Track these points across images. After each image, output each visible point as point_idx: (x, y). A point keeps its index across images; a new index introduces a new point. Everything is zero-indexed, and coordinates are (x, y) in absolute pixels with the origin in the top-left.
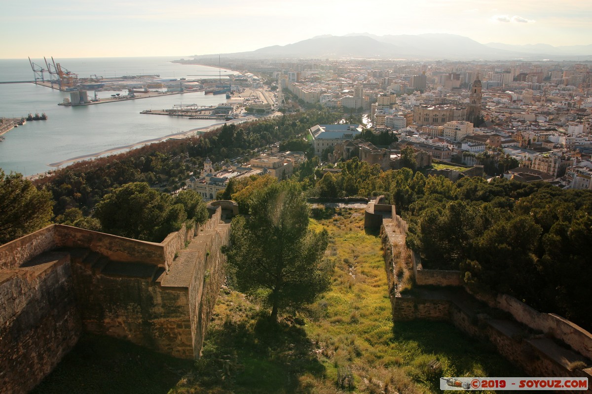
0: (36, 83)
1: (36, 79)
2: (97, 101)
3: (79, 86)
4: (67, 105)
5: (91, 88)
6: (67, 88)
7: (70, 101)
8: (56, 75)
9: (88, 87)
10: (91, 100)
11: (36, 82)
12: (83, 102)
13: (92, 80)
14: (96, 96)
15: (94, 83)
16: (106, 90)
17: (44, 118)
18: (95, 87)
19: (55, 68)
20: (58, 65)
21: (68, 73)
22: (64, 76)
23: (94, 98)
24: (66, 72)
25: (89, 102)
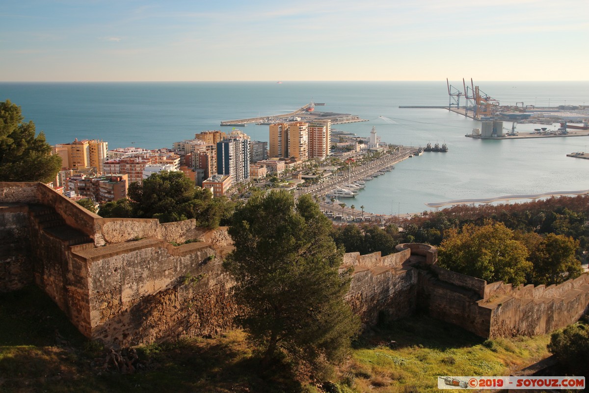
0: (450, 110)
1: (450, 104)
2: (514, 135)
3: (497, 115)
4: (476, 137)
5: (513, 119)
6: (483, 116)
7: (480, 133)
8: (473, 101)
9: (508, 118)
10: (507, 134)
11: (449, 108)
12: (496, 135)
13: (516, 109)
14: (513, 128)
15: (517, 113)
16: (531, 122)
17: (444, 150)
18: (518, 117)
19: (473, 91)
20: (477, 88)
21: (487, 99)
22: (482, 102)
23: (510, 132)
24: (485, 97)
25: (504, 136)
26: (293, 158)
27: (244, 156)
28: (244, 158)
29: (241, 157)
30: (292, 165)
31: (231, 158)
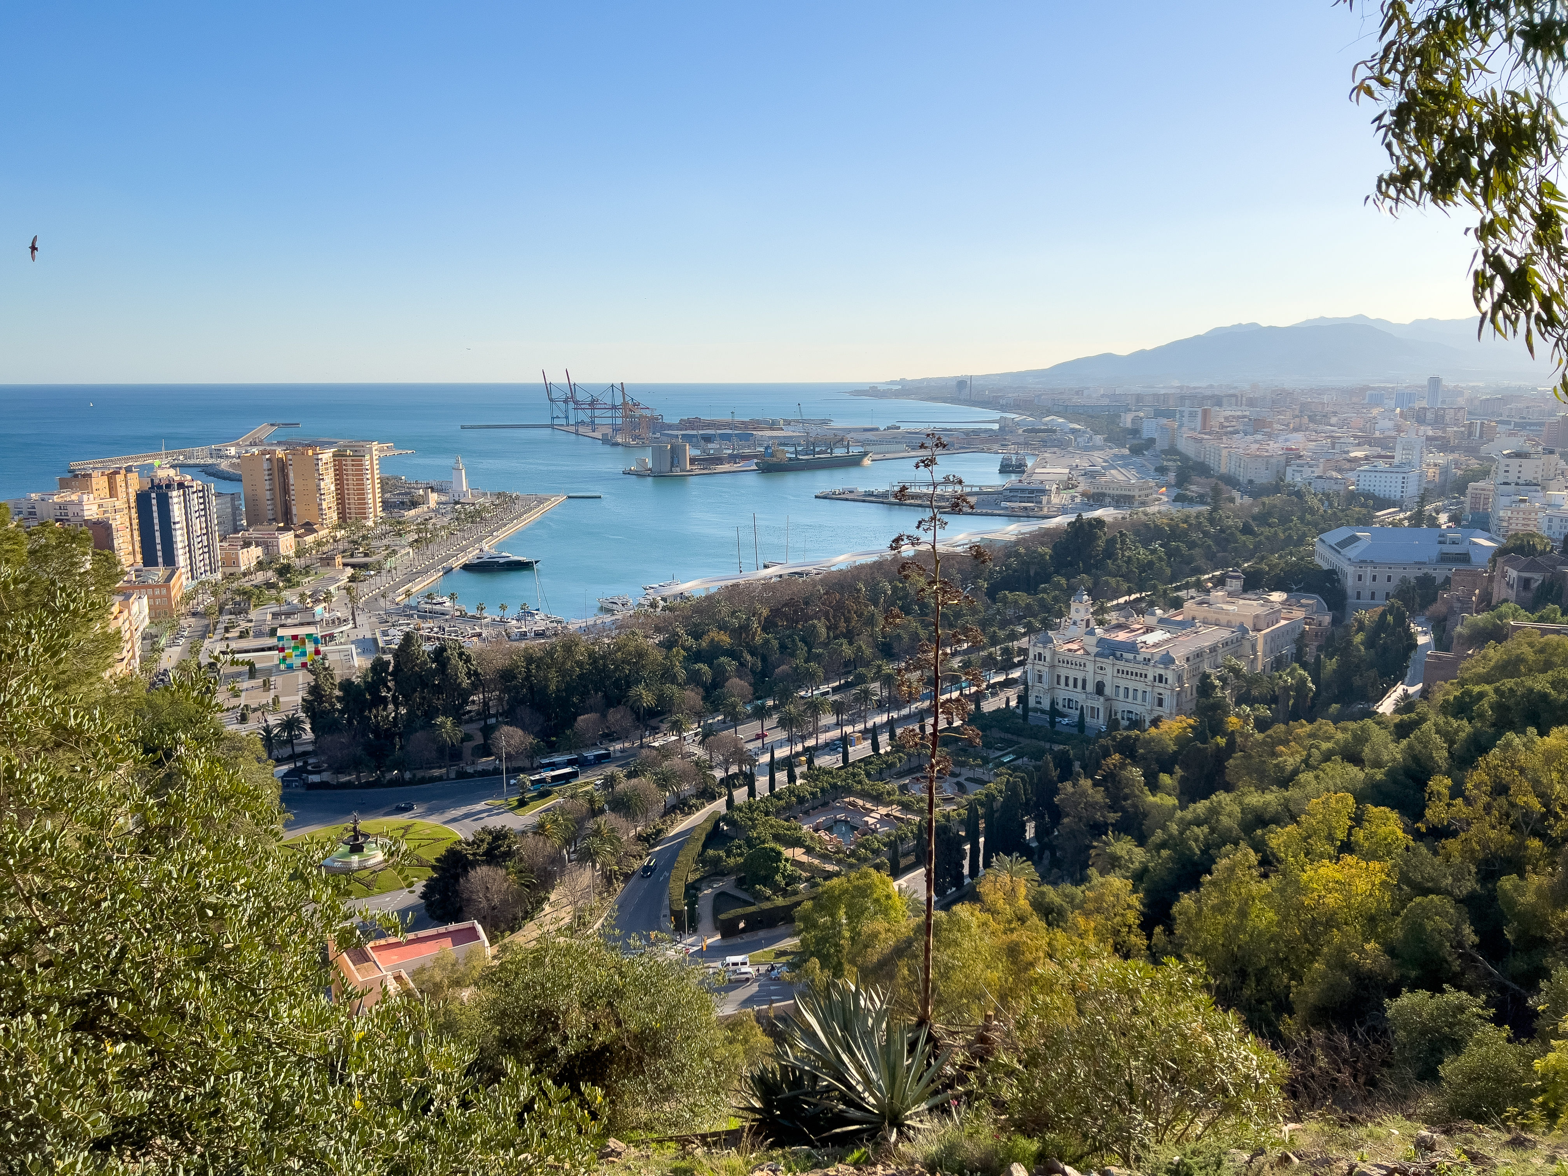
1: (553, 418)
4: (642, 474)
7: (650, 466)
12: (675, 470)
26: (308, 524)
27: (206, 521)
28: (207, 527)
29: (198, 525)
30: (310, 539)
31: (177, 526)
